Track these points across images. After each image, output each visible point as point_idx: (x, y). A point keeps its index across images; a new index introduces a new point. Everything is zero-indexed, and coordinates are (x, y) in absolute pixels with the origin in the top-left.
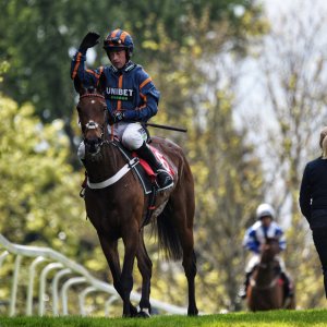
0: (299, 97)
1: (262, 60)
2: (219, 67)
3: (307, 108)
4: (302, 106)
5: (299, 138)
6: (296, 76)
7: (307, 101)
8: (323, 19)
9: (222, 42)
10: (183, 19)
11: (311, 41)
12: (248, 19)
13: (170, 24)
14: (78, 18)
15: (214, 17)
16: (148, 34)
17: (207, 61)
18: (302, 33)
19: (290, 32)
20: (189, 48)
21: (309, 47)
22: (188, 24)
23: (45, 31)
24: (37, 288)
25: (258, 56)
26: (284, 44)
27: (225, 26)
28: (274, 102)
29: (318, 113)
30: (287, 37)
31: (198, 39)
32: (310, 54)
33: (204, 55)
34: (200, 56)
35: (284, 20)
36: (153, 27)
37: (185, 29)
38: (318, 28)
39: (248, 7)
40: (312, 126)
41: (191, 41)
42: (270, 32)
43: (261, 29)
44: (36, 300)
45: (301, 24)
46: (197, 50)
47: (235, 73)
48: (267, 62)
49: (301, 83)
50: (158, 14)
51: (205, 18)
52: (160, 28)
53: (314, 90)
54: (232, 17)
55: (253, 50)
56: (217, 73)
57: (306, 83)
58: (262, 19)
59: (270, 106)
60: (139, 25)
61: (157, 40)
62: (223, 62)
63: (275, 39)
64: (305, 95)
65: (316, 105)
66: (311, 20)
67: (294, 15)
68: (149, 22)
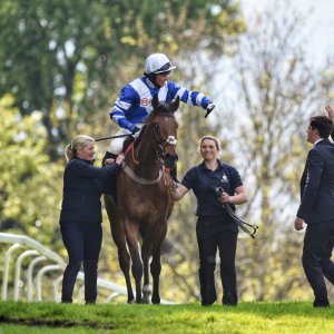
0: (271, 95)
1: (237, 58)
2: (195, 64)
3: (279, 106)
4: (275, 104)
5: (271, 135)
6: (269, 75)
7: (280, 99)
8: (296, 20)
9: (199, 40)
10: (161, 16)
11: (285, 41)
12: (224, 18)
13: (148, 20)
14: (58, 12)
15: (191, 15)
16: (126, 30)
17: (183, 58)
18: (276, 34)
19: (265, 31)
20: (167, 45)
21: (282, 47)
22: (166, 20)
23: (26, 23)
24: (13, 273)
25: (233, 55)
26: (258, 43)
27: (202, 24)
28: (248, 100)
29: (290, 111)
30: (262, 37)
31: (175, 36)
32: (283, 54)
33: (181, 52)
34: (177, 53)
35: (259, 20)
36: (132, 23)
37: (163, 26)
38: (291, 29)
39: (224, 7)
40: (284, 124)
41: (169, 38)
42: (245, 30)
43: (236, 28)
44: (11, 285)
45: (275, 24)
46: (174, 47)
47: (211, 70)
48: (242, 60)
49: (274, 82)
50: (137, 12)
51: (183, 15)
52: (139, 24)
53: (286, 89)
54: (209, 15)
55: (228, 48)
56: (193, 70)
57: (279, 82)
58: (238, 18)
59: (243, 103)
60: (118, 20)
61: (135, 36)
62: (199, 58)
63: (249, 38)
64: (278, 94)
65: (288, 103)
66: (285, 21)
67: (269, 15)
68: (128, 18)
